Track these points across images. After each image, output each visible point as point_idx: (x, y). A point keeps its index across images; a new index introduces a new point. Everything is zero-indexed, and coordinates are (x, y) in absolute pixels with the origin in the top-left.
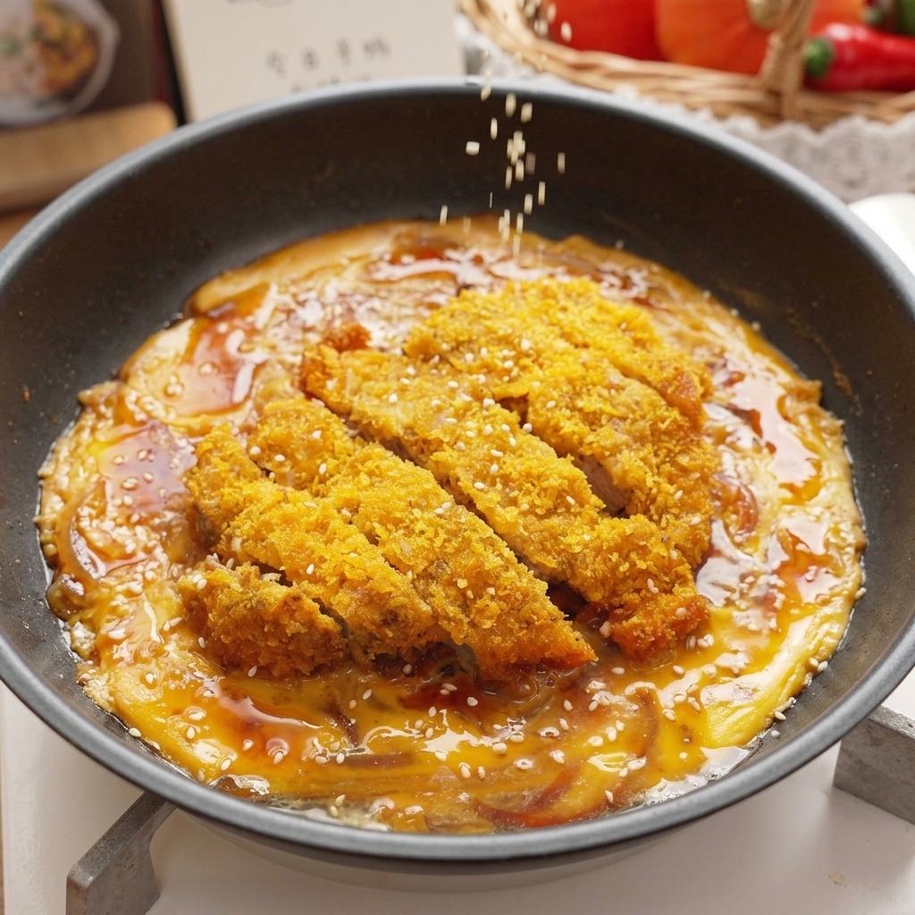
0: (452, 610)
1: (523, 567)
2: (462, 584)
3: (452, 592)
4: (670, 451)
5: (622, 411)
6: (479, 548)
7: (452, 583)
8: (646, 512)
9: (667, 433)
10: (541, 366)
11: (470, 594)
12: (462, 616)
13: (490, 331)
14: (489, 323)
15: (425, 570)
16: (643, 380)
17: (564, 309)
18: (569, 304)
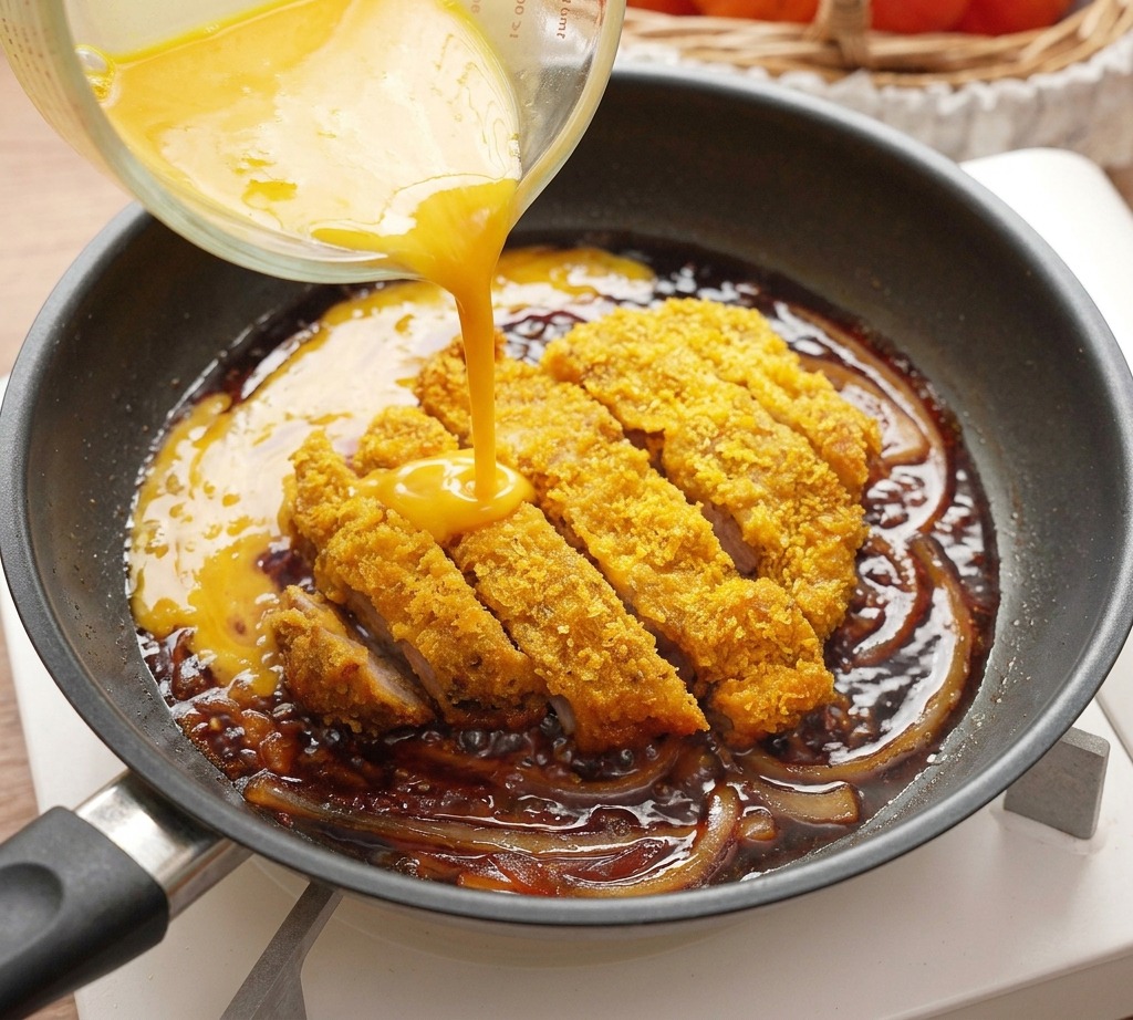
0: (549, 658)
1: (631, 618)
2: (563, 630)
3: (552, 639)
4: (812, 508)
5: (767, 461)
6: (584, 593)
7: (551, 629)
8: (778, 575)
9: (813, 489)
10: (683, 400)
11: (570, 642)
12: (560, 665)
13: (632, 356)
14: (631, 346)
15: (524, 612)
16: (797, 428)
17: (728, 343)
18: (734, 336)
